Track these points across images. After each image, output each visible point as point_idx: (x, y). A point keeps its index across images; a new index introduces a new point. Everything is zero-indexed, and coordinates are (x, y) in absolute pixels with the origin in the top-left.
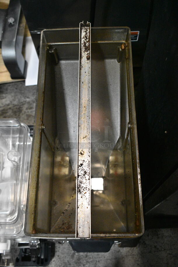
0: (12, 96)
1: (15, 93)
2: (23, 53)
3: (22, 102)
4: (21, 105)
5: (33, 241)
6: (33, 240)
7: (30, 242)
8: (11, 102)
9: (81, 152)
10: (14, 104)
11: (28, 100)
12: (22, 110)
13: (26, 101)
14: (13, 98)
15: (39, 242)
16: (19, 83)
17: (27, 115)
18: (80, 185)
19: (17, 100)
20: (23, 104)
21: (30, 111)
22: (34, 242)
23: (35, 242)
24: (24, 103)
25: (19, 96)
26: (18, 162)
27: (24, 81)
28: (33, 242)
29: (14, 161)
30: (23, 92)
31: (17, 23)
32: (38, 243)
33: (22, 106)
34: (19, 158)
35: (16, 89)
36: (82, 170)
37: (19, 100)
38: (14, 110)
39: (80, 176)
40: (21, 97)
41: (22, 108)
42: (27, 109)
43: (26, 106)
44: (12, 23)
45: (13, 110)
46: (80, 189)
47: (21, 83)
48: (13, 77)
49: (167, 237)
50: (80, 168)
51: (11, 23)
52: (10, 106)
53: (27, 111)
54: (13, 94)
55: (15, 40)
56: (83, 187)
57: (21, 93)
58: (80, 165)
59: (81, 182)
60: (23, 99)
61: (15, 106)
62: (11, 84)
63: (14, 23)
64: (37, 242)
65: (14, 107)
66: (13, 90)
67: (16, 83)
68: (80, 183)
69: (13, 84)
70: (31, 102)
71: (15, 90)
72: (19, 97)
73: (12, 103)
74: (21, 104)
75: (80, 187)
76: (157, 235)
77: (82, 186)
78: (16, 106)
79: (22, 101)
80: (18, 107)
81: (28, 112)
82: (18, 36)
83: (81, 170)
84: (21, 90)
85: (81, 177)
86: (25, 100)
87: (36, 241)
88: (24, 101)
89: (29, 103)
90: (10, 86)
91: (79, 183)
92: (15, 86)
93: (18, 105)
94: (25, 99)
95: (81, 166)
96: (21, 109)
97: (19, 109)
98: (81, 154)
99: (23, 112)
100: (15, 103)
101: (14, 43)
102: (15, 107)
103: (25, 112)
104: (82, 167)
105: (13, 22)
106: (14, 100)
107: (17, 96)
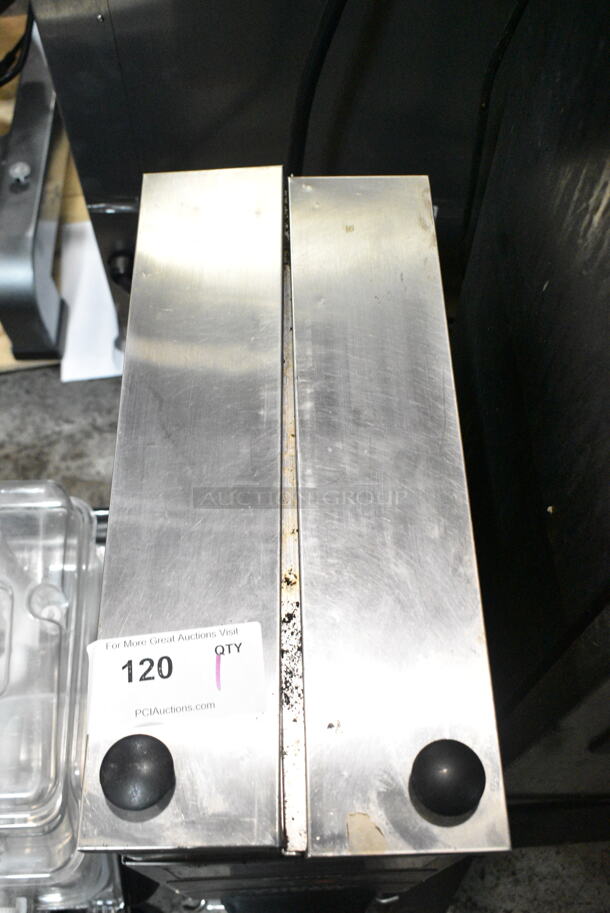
0: (14, 417)
1: (26, 405)
2: (56, 273)
3: (47, 437)
4: (43, 447)
5: (100, 903)
6: (100, 899)
7: (92, 906)
8: (10, 436)
9: (288, 576)
10: (18, 444)
11: (67, 428)
12: (48, 461)
13: (59, 433)
14: (17, 422)
15: (122, 906)
16: (38, 373)
17: (64, 479)
18: (286, 682)
19: (30, 429)
20: (51, 444)
21: (73, 464)
22: (105, 904)
23: (108, 906)
24: (54, 437)
25: (37, 417)
26: (64, 624)
27: (57, 368)
28: (100, 906)
29: (51, 620)
30: (50, 401)
31: (36, 180)
32: (117, 909)
33: (46, 450)
34: (64, 612)
35: (28, 392)
36: (292, 633)
37: (38, 431)
38: (22, 462)
39: (287, 651)
40: (43, 420)
41: (47, 454)
42: (64, 458)
43: (61, 449)
44: (22, 179)
45: (16, 462)
46: (289, 693)
47: (45, 375)
48: (18, 355)
49: (545, 878)
50: (284, 627)
51: (18, 180)
52: (9, 449)
53: (63, 465)
54: (16, 410)
55: (30, 233)
56: (297, 688)
57: (45, 407)
58: (287, 619)
59: (291, 673)
60: (50, 427)
61: (22, 448)
62: (9, 377)
63: (29, 180)
64: (113, 905)
65: (19, 451)
66: (17, 395)
67: (28, 374)
68: (289, 676)
69: (18, 375)
70: (79, 436)
71: (25, 398)
72: (37, 419)
73: (15, 440)
74: (45, 442)
75: (287, 687)
76: (514, 874)
77: (294, 685)
78: (26, 447)
79: (49, 432)
80: (33, 453)
81: (68, 468)
82: (40, 223)
83: (289, 632)
84: (43, 397)
85: (289, 654)
86: (57, 429)
87: (110, 902)
88: (54, 433)
89: (71, 437)
90: (5, 382)
91: (284, 674)
92: (25, 384)
93: (34, 446)
94: (58, 425)
95: (289, 622)
96: (45, 459)
97: (37, 458)
98: (288, 582)
99: (51, 468)
100: (25, 438)
101: (29, 245)
102: (24, 454)
103: (57, 469)
104: (291, 624)
105: (26, 178)
106: (21, 430)
107: (29, 414)
